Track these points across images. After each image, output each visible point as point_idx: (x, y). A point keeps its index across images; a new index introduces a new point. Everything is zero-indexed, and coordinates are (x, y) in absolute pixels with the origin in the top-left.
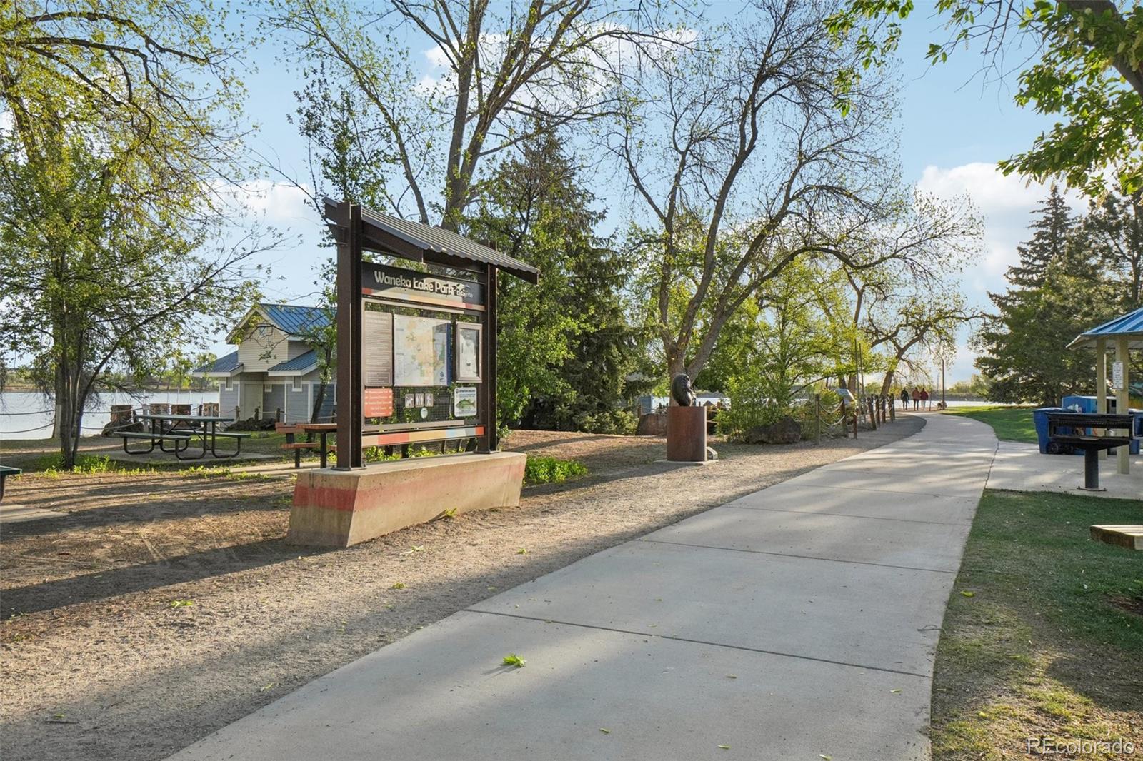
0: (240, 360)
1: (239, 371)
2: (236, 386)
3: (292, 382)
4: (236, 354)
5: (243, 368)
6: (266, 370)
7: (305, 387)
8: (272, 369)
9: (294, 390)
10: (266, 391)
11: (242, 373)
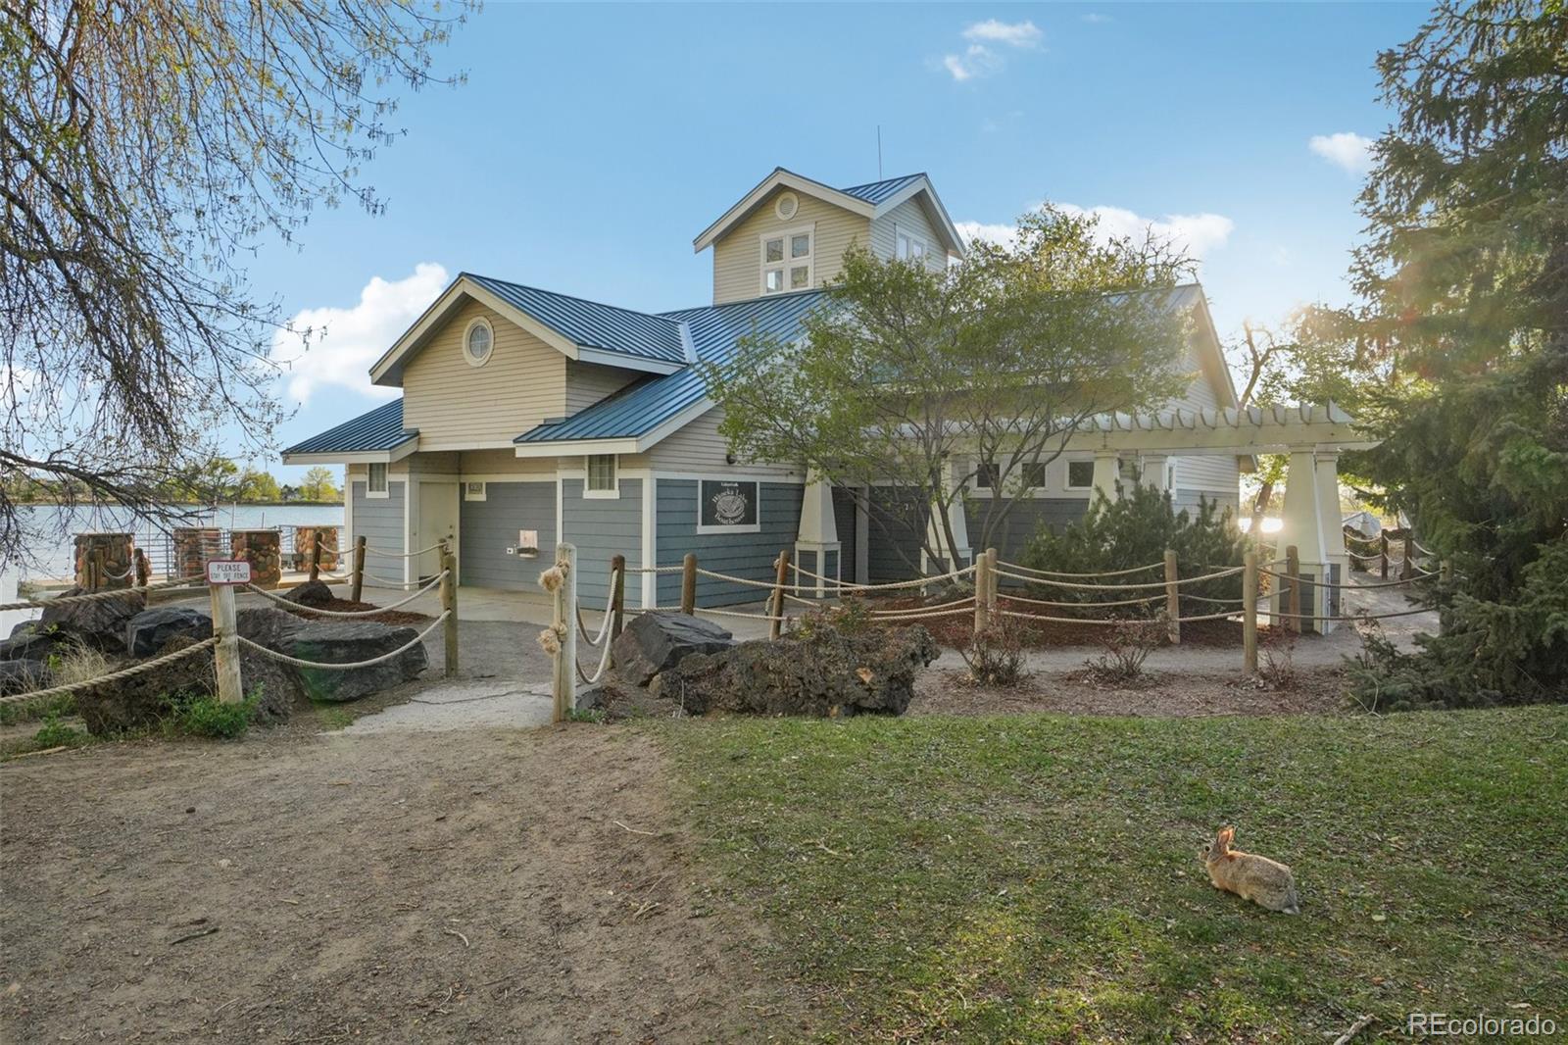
0: (409, 423)
1: (410, 448)
2: (397, 487)
3: (582, 474)
4: (397, 405)
5: (419, 442)
6: (510, 445)
7: (633, 487)
8: (528, 438)
9: (588, 494)
10: (469, 497)
11: (416, 455)
